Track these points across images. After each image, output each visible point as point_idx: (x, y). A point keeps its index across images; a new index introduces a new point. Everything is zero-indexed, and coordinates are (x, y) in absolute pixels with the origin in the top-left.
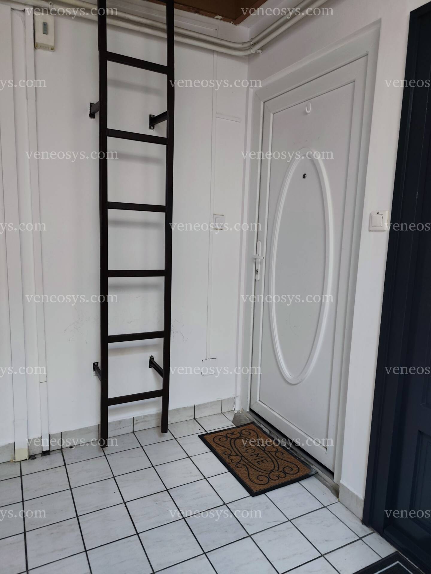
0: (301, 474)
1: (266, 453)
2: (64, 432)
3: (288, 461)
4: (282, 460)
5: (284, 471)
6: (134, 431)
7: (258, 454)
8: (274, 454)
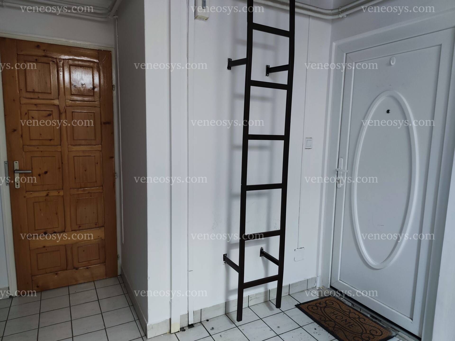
0: (385, 336)
1: (351, 319)
2: (203, 309)
3: (371, 325)
4: (366, 324)
5: (371, 333)
6: (249, 306)
7: (346, 320)
8: (358, 320)
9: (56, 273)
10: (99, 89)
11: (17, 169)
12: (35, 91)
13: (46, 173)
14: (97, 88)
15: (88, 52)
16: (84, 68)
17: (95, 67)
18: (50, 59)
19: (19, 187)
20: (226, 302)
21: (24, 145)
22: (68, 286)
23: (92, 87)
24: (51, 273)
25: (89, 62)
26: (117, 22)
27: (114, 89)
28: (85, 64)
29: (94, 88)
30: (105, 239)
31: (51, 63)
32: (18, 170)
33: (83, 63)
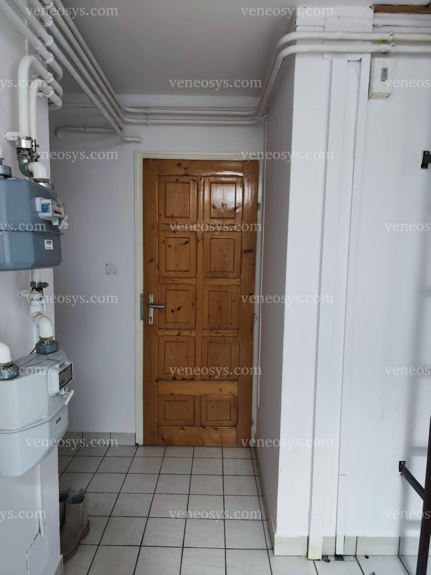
2: (360, 537)
9: (182, 427)
10: (241, 209)
11: (151, 303)
12: (174, 216)
13: (179, 309)
14: (239, 209)
15: (232, 165)
16: (227, 184)
17: (239, 182)
18: (191, 177)
19: (152, 323)
20: (400, 537)
21: (160, 277)
22: (194, 446)
23: (234, 207)
24: (177, 426)
25: (232, 177)
26: (266, 123)
27: (259, 208)
28: (228, 179)
29: (235, 208)
30: (238, 397)
31: (191, 182)
32: (153, 305)
33: (226, 179)
